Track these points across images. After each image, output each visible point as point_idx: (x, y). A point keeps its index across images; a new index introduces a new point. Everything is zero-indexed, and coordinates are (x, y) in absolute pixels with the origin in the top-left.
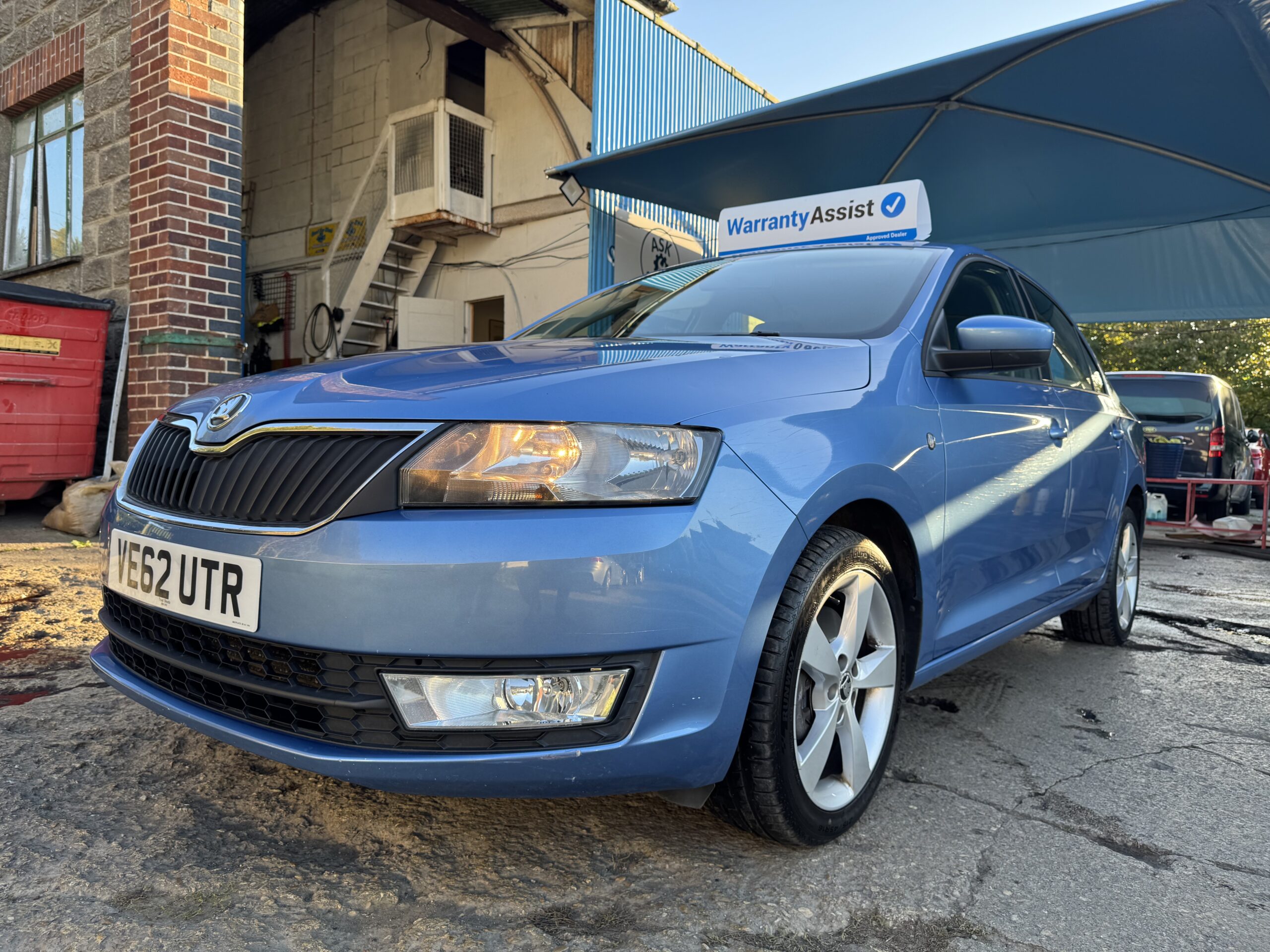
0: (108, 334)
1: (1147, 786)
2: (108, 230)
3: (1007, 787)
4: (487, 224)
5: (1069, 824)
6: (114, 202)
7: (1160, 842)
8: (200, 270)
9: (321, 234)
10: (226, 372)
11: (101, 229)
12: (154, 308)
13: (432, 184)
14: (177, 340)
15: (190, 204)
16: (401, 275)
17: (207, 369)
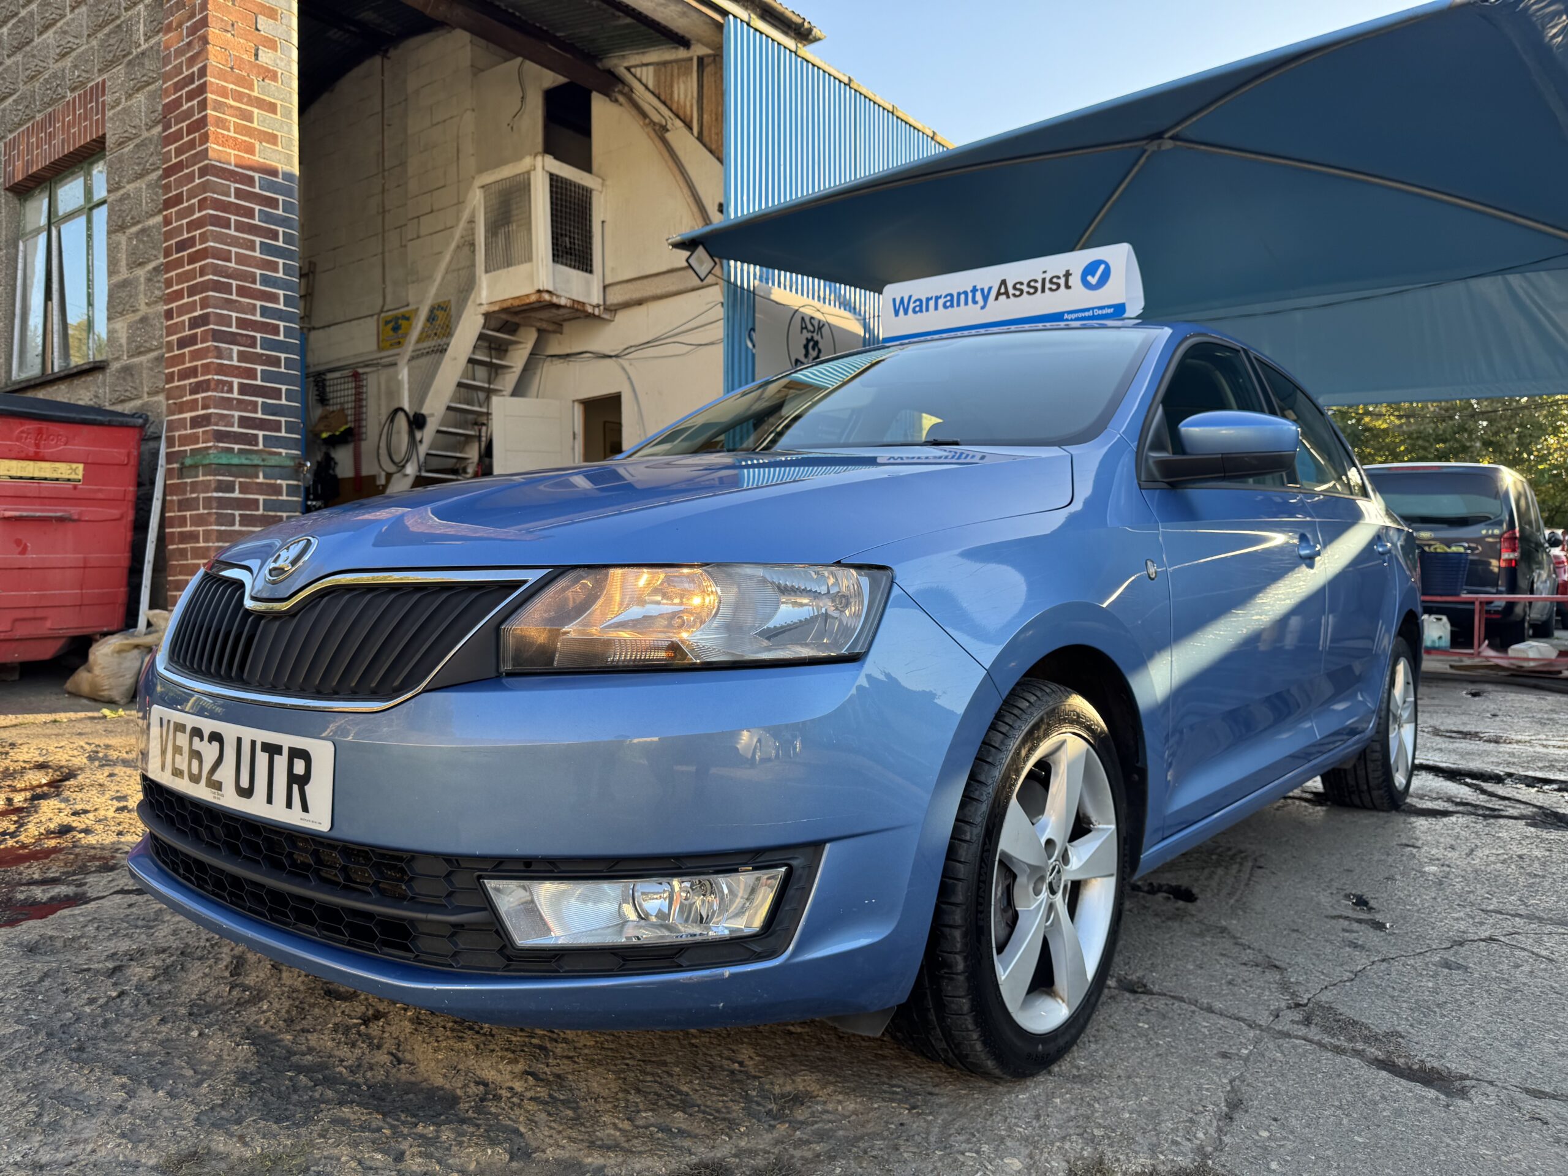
0: (140, 455)
1: (1436, 991)
2: (138, 329)
3: (1259, 996)
4: (598, 306)
5: (1338, 1043)
6: (145, 295)
7: (1454, 1063)
8: (251, 374)
9: (396, 323)
10: (284, 498)
11: (130, 327)
12: (196, 422)
13: (529, 259)
14: (224, 461)
15: (237, 295)
16: (495, 370)
17: (261, 494)
